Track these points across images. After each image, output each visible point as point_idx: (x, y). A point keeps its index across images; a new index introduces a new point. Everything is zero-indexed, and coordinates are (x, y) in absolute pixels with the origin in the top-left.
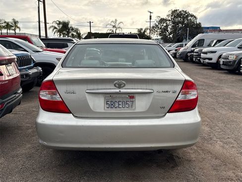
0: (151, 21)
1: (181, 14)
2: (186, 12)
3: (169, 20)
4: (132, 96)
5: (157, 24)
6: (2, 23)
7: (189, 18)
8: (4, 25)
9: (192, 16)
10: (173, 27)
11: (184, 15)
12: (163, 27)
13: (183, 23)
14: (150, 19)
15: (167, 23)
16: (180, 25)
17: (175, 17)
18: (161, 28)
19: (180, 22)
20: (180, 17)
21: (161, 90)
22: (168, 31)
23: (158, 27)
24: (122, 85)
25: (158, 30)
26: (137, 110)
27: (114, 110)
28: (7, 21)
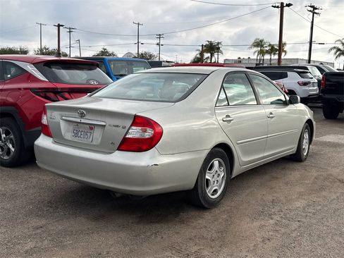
4: (92, 127)
6: (266, 47)
8: (267, 49)
21: (112, 125)
27: (77, 140)
28: (272, 43)
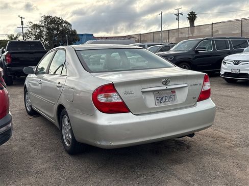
0: (23, 26)
1: (55, 21)
2: (59, 18)
3: (43, 27)
4: (173, 91)
5: (30, 30)
7: (63, 25)
9: (66, 22)
10: (47, 33)
11: (58, 21)
12: (37, 33)
13: (57, 29)
14: (22, 24)
15: (40, 29)
16: (55, 32)
17: (48, 23)
18: (34, 35)
19: (55, 29)
20: (54, 23)
21: (192, 84)
22: (43, 37)
23: (32, 34)
24: (168, 82)
25: (32, 37)
26: (178, 103)
27: (162, 105)
